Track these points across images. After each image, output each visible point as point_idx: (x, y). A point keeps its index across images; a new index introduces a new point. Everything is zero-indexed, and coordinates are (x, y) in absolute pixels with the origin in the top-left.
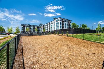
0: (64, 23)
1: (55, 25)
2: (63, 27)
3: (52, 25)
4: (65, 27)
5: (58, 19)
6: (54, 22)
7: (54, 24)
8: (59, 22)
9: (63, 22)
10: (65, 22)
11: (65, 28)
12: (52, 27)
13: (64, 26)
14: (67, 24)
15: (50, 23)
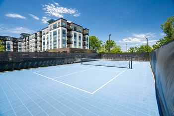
0: (73, 33)
1: (51, 36)
2: (69, 43)
3: (46, 38)
4: (75, 42)
5: (57, 22)
6: (49, 28)
7: (49, 34)
8: (60, 28)
9: (69, 30)
10: (75, 30)
11: (75, 45)
12: (46, 43)
13: (73, 39)
14: (80, 37)
15: (41, 32)
